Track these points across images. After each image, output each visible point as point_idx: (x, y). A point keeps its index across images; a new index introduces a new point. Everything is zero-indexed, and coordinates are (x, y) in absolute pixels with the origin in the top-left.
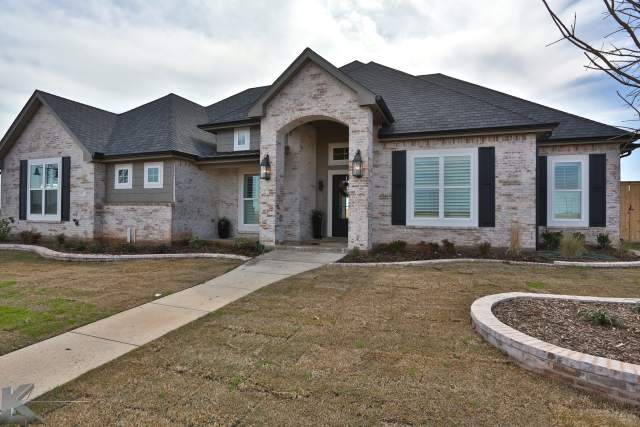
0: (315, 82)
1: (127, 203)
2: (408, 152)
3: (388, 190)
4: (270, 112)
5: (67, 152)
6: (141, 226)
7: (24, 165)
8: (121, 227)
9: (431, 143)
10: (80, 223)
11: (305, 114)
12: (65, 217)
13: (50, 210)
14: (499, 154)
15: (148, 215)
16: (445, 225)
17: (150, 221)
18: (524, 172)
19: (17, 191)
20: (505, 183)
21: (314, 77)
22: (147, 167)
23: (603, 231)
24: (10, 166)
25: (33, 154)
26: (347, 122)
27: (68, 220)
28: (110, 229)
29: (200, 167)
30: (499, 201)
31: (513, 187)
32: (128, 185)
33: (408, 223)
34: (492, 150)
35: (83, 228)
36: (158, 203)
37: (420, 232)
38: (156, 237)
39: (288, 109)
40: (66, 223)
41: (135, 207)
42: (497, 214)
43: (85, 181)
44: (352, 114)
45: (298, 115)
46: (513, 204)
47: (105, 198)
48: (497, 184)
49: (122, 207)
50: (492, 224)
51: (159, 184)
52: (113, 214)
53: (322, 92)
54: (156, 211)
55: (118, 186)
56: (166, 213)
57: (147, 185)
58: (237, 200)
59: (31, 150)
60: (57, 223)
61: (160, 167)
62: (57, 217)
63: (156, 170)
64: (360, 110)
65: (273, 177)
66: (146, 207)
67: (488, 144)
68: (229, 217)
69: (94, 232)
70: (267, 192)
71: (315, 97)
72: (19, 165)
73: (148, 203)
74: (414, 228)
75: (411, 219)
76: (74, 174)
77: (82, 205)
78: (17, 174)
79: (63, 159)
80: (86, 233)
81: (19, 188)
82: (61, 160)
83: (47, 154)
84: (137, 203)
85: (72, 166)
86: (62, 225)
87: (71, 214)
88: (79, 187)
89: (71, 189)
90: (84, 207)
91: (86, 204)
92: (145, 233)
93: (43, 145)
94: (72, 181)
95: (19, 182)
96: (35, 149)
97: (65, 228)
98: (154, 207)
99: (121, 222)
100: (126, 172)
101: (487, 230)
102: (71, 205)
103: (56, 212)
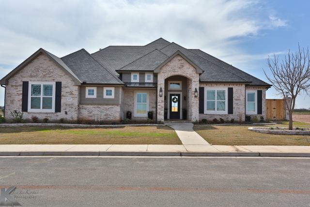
0: (180, 62)
1: (94, 104)
2: (205, 88)
4: (162, 71)
5: (59, 80)
6: (103, 114)
7: (25, 85)
8: (90, 115)
9: (213, 85)
10: (68, 113)
11: (176, 73)
12: (58, 109)
13: (47, 105)
14: (234, 90)
15: (106, 109)
16: (218, 113)
18: (242, 96)
19: (21, 97)
20: (236, 100)
21: (179, 60)
22: (105, 89)
23: (261, 115)
24: (14, 84)
25: (33, 79)
26: (191, 78)
27: (60, 111)
28: (84, 116)
30: (234, 106)
31: (238, 101)
32: (95, 96)
33: (205, 113)
34: (232, 89)
36: (112, 105)
38: (111, 119)
39: (169, 71)
40: (58, 113)
41: (99, 106)
42: (233, 110)
43: (71, 93)
44: (194, 75)
46: (238, 107)
47: (82, 101)
48: (234, 100)
49: (92, 106)
50: (232, 113)
51: (112, 97)
52: (86, 109)
53: (183, 66)
55: (87, 96)
56: (117, 109)
57: (105, 96)
58: (133, 104)
59: (31, 76)
60: (52, 113)
61: (113, 89)
62: (53, 110)
64: (196, 74)
65: (163, 96)
66: (105, 106)
67: (231, 86)
69: (78, 117)
70: (161, 101)
71: (179, 68)
72: (22, 83)
73: (107, 105)
74: (207, 115)
75: (206, 111)
76: (64, 90)
77: (69, 105)
78: (21, 88)
79: (57, 83)
80: (72, 118)
81: (22, 96)
82: (55, 83)
83: (44, 79)
84: (101, 105)
85: (62, 86)
86: (56, 114)
87: (62, 109)
88: (67, 96)
89: (62, 97)
90: (71, 106)
91: (72, 104)
92: (105, 117)
93: (41, 75)
94: (62, 93)
95: (21, 92)
96: (34, 76)
97: (57, 116)
98: (110, 106)
99: (91, 113)
100: (93, 91)
101: (230, 115)
102: (62, 105)
103: (51, 108)
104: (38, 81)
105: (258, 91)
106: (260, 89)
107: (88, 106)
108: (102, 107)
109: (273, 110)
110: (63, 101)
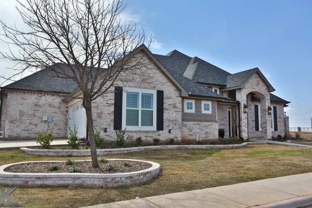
0: (256, 79)
1: (194, 121)
5: (161, 88)
6: (203, 132)
8: (191, 133)
10: (172, 131)
14: (277, 109)
15: (207, 126)
17: (208, 130)
19: (112, 109)
22: (203, 103)
25: (128, 84)
26: (265, 96)
27: (162, 129)
28: (184, 135)
32: (193, 111)
33: (259, 130)
34: (276, 107)
35: (174, 134)
36: (210, 121)
38: (211, 137)
40: (161, 132)
41: (200, 123)
42: (278, 127)
43: (175, 107)
44: (266, 93)
46: (280, 124)
48: (277, 118)
49: (192, 123)
50: (277, 130)
51: (210, 112)
52: (186, 126)
54: (211, 125)
55: (186, 110)
56: (215, 126)
57: (204, 112)
59: (126, 80)
60: (154, 132)
61: (210, 103)
63: (208, 105)
66: (205, 123)
67: (275, 105)
69: (182, 137)
71: (256, 85)
72: (113, 89)
73: (207, 121)
74: (261, 132)
76: (167, 103)
77: (172, 121)
78: (111, 96)
79: (158, 91)
80: (176, 137)
81: (113, 107)
82: (156, 91)
83: (142, 86)
85: (164, 96)
86: (157, 133)
87: (164, 126)
88: (170, 110)
89: (164, 111)
90: (174, 122)
91: (176, 120)
92: (205, 136)
93: (139, 79)
94: (165, 106)
95: (113, 102)
96: (130, 81)
97: (159, 135)
98: (210, 123)
99: (191, 131)
100: (191, 104)
102: (164, 121)
103: (152, 125)
104: (135, 87)
107: (188, 123)
108: (203, 124)
110: (166, 115)
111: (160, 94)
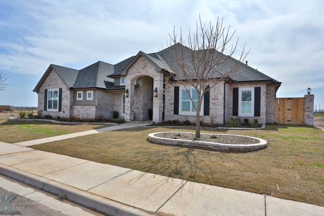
0: (143, 63)
1: (81, 105)
2: (180, 87)
3: (173, 101)
4: (129, 73)
5: (61, 87)
6: (85, 113)
7: (46, 90)
8: (78, 114)
9: (188, 84)
10: (65, 112)
11: (140, 74)
12: (60, 110)
13: (55, 107)
14: (211, 89)
15: (88, 109)
16: (192, 115)
17: (88, 112)
18: (220, 95)
19: (44, 100)
20: (213, 99)
21: (143, 61)
22: (88, 92)
23: (259, 118)
24: (41, 91)
25: (50, 87)
26: (153, 77)
28: (75, 114)
29: (107, 92)
30: (211, 106)
31: (216, 100)
32: (81, 99)
33: (179, 114)
34: (209, 86)
35: (66, 114)
36: (91, 105)
37: (183, 117)
38: (90, 117)
39: (135, 72)
42: (210, 111)
43: (67, 97)
44: (155, 75)
45: (138, 74)
46: (216, 107)
47: (74, 103)
48: (210, 99)
49: (79, 107)
50: (208, 114)
51: (91, 99)
52: (76, 109)
53: (145, 66)
54: (90, 108)
55: (78, 99)
56: (94, 109)
57: (88, 99)
58: (122, 105)
59: (49, 85)
60: (57, 112)
61: (92, 92)
62: (57, 110)
63: (91, 94)
64: (157, 73)
65: (129, 96)
66: (87, 107)
67: (207, 84)
68: (118, 111)
69: (70, 115)
70: (128, 102)
71: (143, 68)
72: (44, 91)
73: (87, 105)
74: (181, 116)
75: (181, 112)
76: (63, 94)
78: (44, 94)
80: (67, 116)
82: (59, 89)
83: (54, 87)
84: (84, 105)
86: (59, 113)
87: (62, 109)
88: (65, 99)
89: (62, 100)
91: (67, 105)
92: (86, 116)
93: (53, 84)
94: (62, 97)
95: (44, 97)
99: (79, 112)
101: (207, 117)
102: (62, 106)
103: (57, 108)
105: (255, 88)
106: (258, 86)
108: (85, 107)
109: (287, 111)
110: (63, 103)
111: (61, 90)
